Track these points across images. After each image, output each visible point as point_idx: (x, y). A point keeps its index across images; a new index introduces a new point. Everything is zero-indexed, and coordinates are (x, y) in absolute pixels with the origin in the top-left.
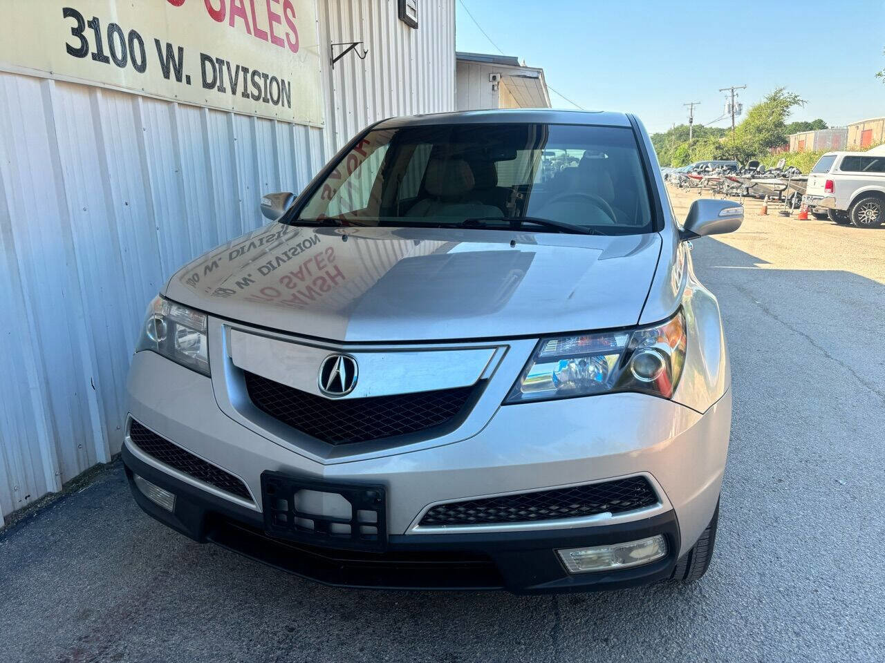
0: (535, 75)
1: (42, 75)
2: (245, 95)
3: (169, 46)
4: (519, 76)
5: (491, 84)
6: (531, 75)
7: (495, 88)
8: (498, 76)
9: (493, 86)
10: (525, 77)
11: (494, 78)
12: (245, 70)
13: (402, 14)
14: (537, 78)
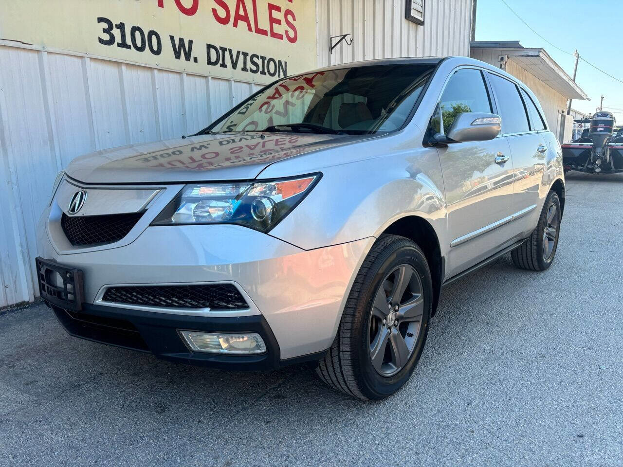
0: (536, 54)
1: (80, 54)
2: (244, 69)
3: (181, 40)
4: (523, 56)
5: (499, 63)
6: (533, 55)
7: (503, 66)
8: (506, 58)
9: (501, 65)
10: (528, 56)
11: (502, 59)
12: (245, 54)
13: (408, 16)
14: (538, 56)
